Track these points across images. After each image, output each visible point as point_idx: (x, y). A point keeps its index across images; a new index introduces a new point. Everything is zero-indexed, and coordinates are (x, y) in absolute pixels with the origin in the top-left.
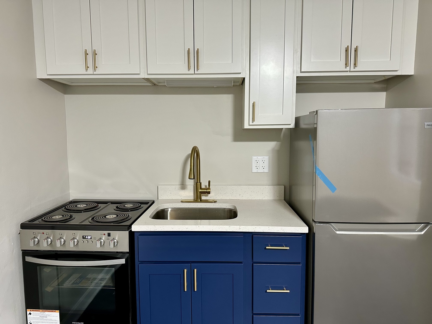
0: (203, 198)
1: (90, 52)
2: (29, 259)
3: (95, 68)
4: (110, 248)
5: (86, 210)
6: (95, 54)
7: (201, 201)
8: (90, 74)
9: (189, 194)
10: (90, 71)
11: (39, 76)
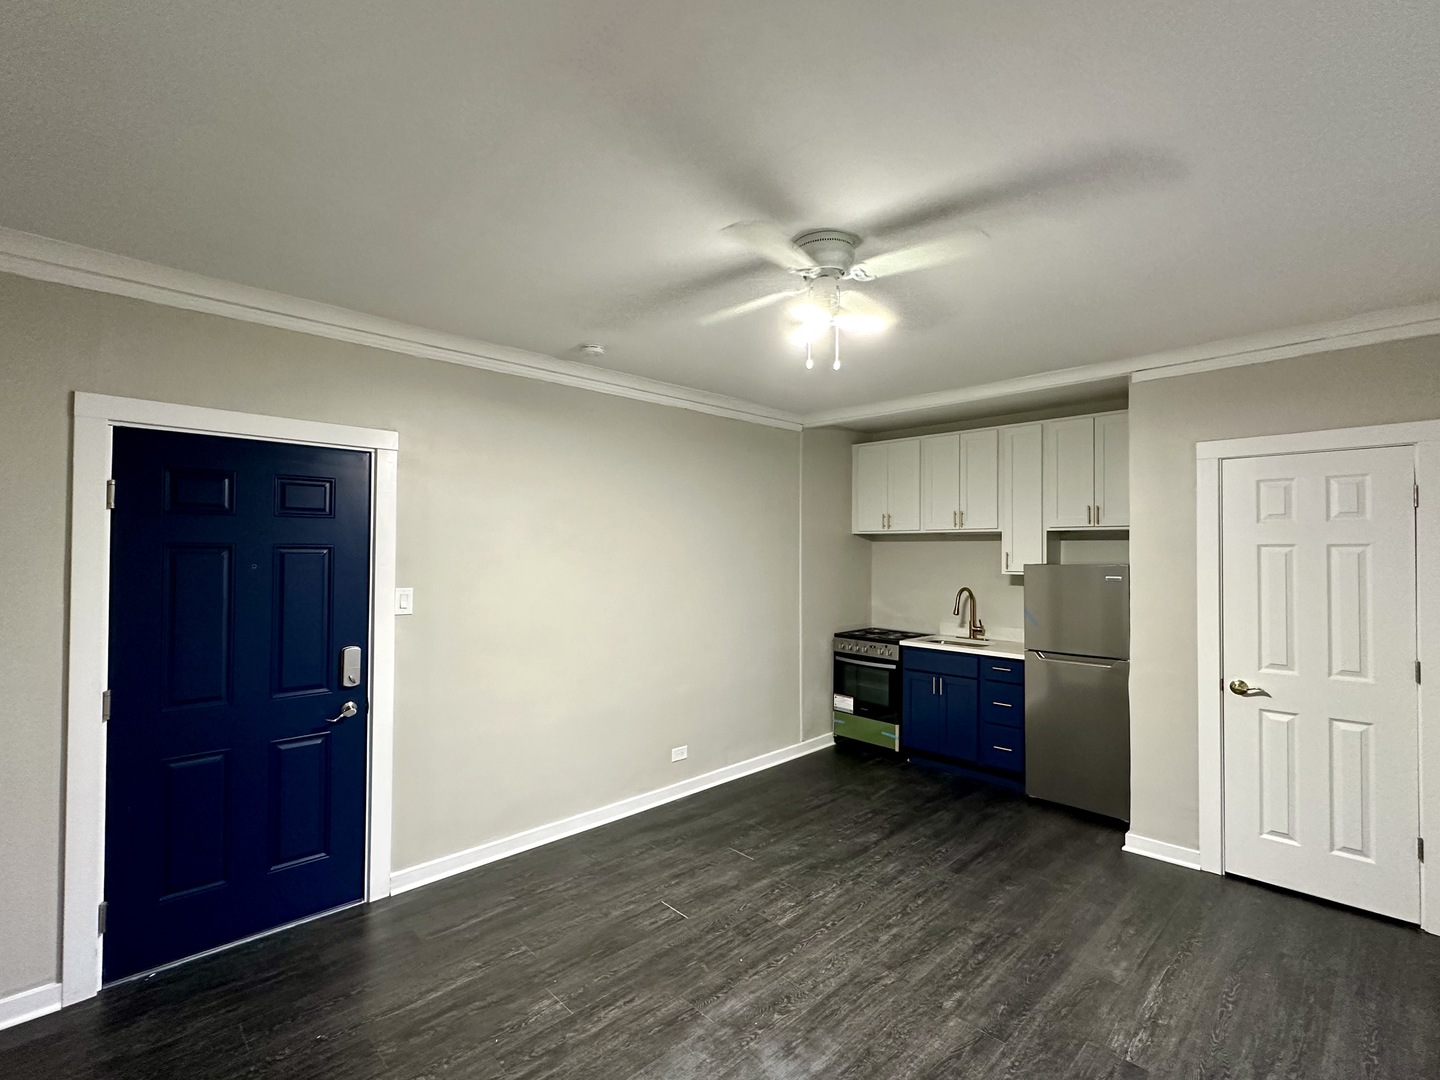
0: (978, 637)
1: (886, 515)
2: (838, 658)
3: (889, 526)
4: (886, 656)
5: (878, 633)
6: (889, 516)
7: (975, 638)
8: (886, 531)
9: (966, 632)
10: (886, 529)
11: (854, 533)
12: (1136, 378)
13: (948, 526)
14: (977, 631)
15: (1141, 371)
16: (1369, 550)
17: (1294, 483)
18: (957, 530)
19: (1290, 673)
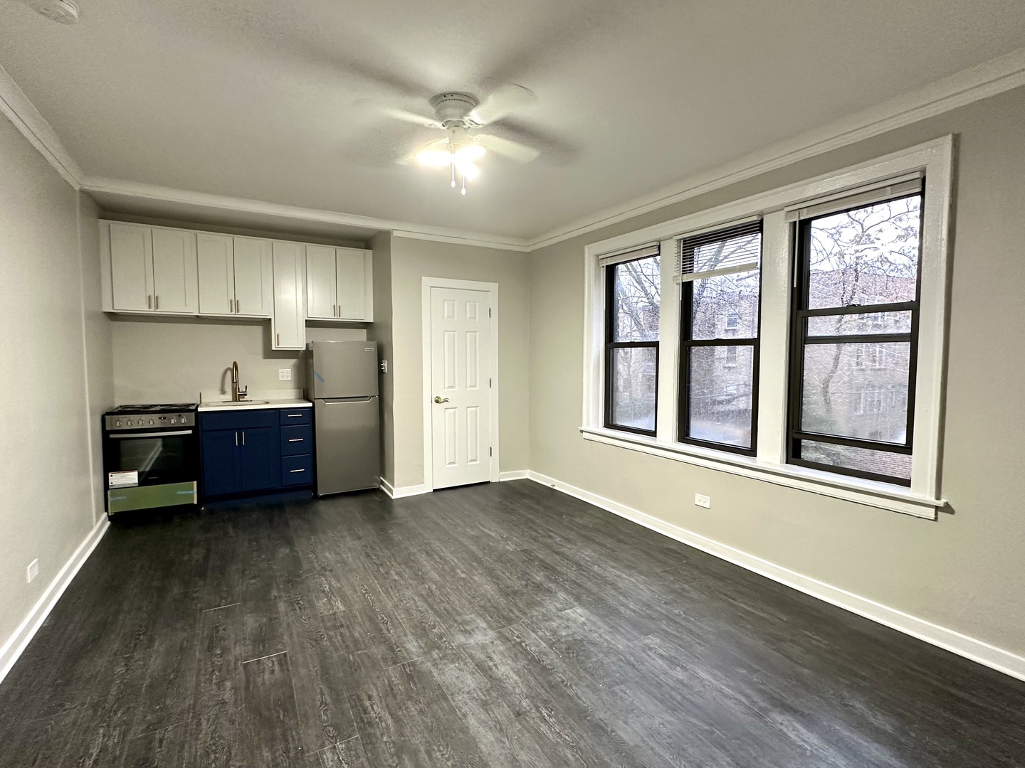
1: (153, 297)
3: (156, 308)
6: (156, 298)
10: (153, 310)
12: (395, 234)
13: (225, 311)
14: (238, 396)
15: (400, 230)
16: (477, 334)
17: (456, 303)
18: (233, 315)
19: (454, 390)
